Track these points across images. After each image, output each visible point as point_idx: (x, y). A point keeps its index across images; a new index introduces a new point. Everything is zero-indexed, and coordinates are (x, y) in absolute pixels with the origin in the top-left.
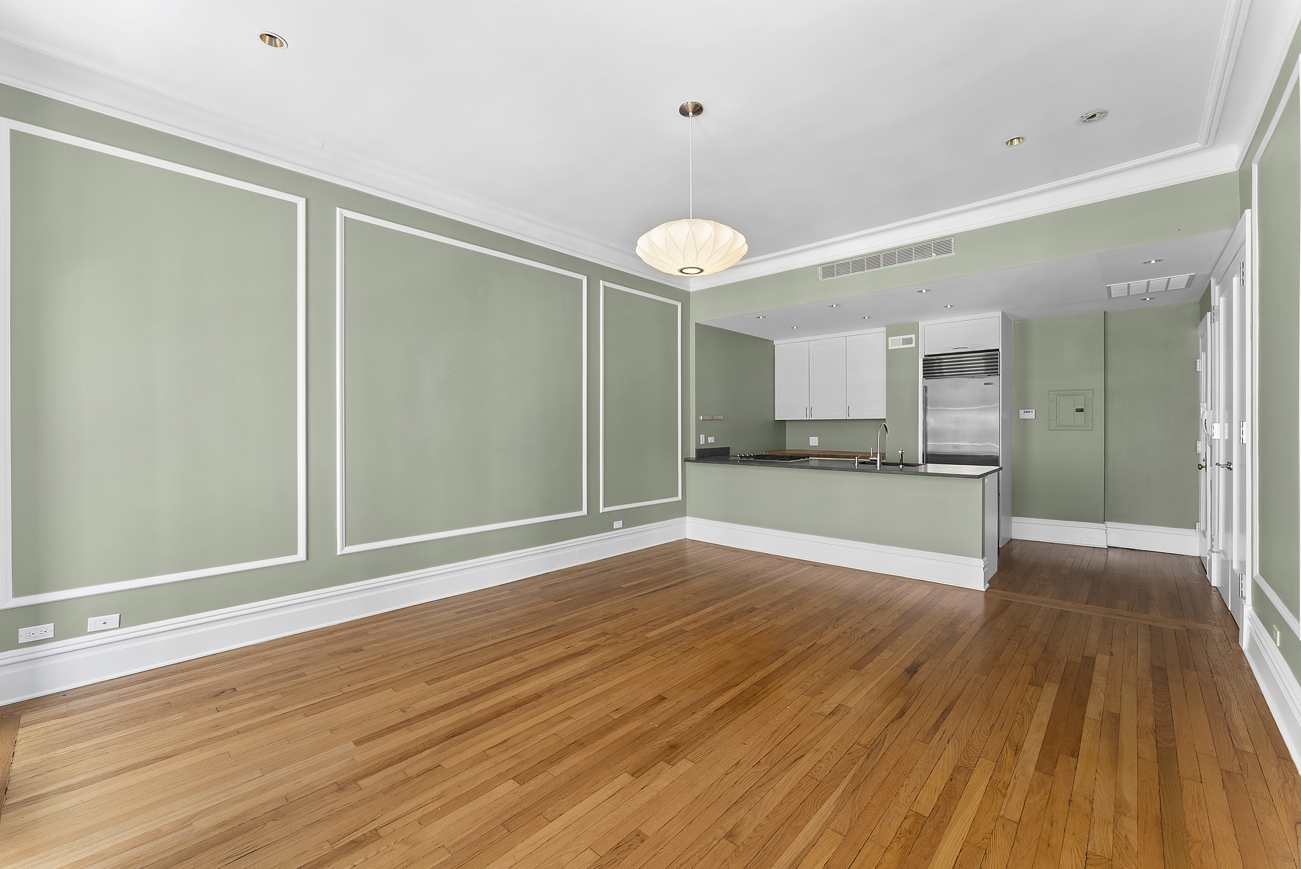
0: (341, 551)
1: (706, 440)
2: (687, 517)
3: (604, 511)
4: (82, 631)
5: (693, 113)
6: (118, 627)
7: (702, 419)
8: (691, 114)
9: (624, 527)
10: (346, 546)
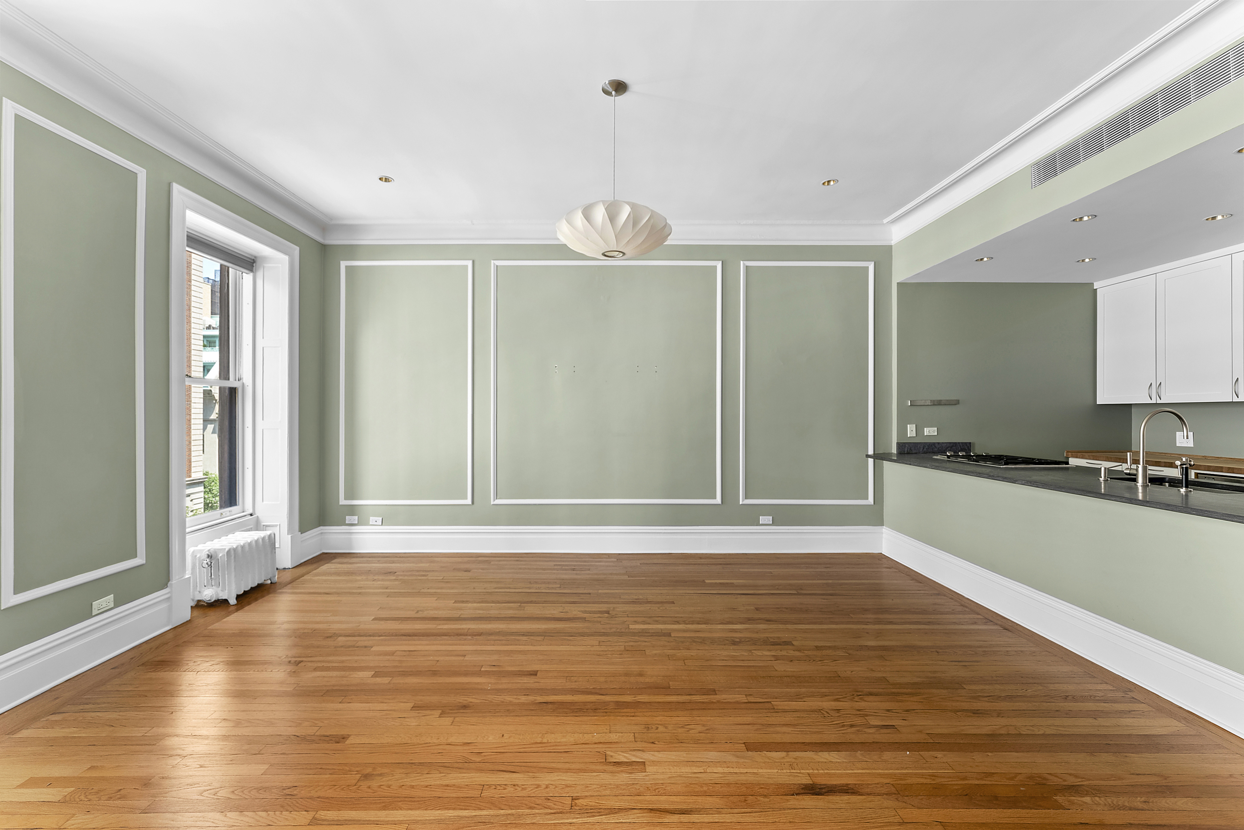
0: (494, 501)
1: (919, 430)
2: (884, 527)
3: (744, 503)
4: (367, 523)
5: (616, 91)
6: (381, 524)
7: (909, 405)
8: (613, 93)
9: (774, 523)
10: (497, 499)
